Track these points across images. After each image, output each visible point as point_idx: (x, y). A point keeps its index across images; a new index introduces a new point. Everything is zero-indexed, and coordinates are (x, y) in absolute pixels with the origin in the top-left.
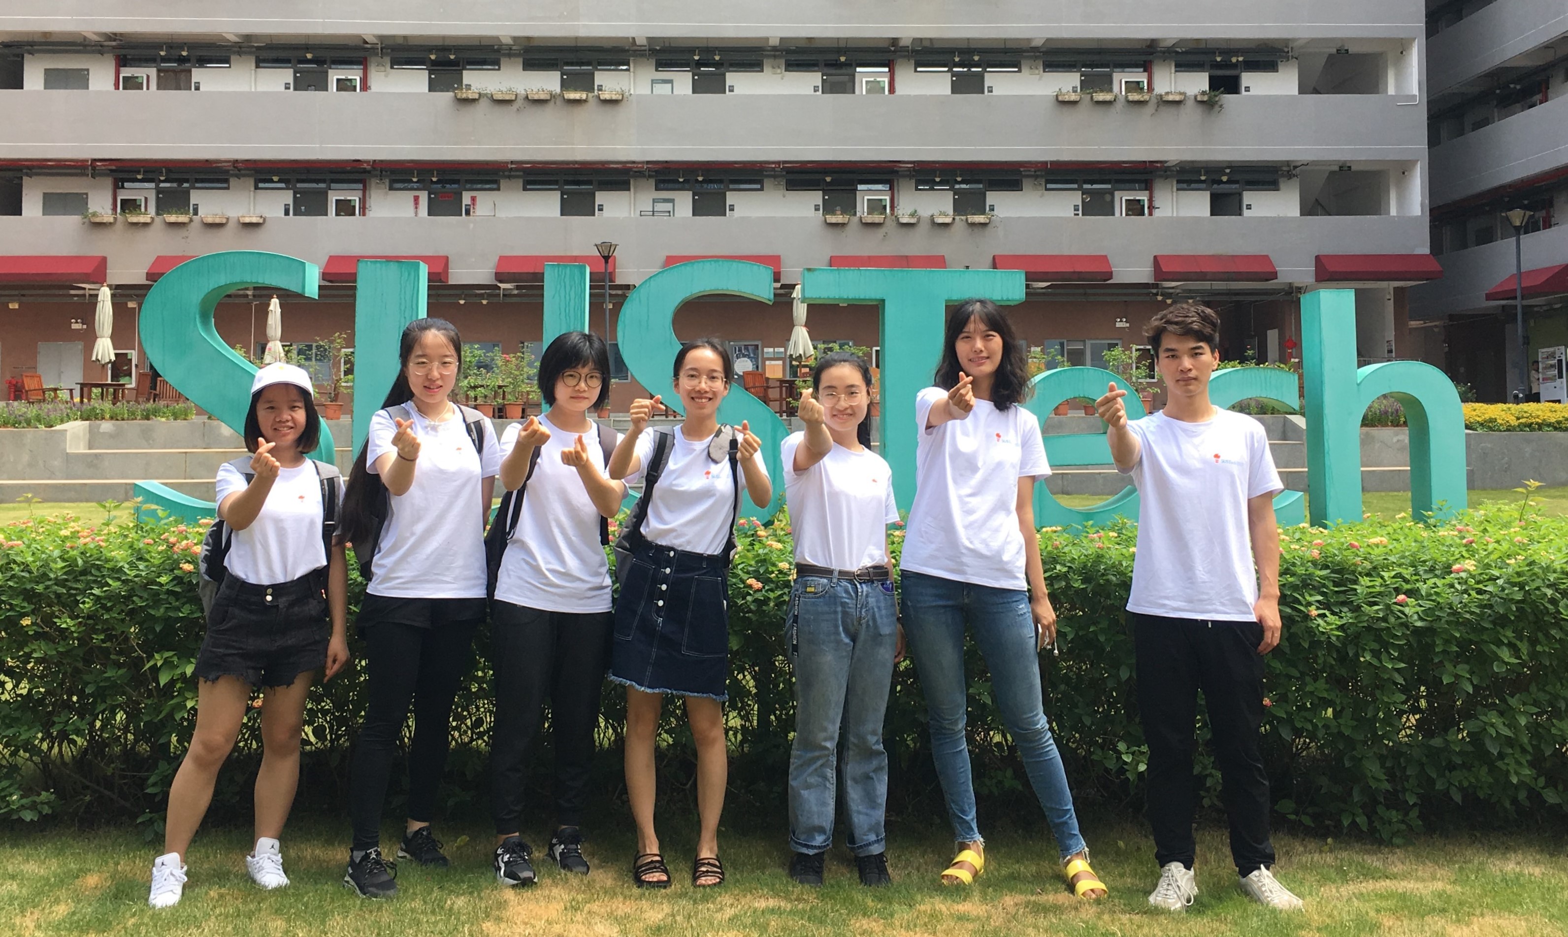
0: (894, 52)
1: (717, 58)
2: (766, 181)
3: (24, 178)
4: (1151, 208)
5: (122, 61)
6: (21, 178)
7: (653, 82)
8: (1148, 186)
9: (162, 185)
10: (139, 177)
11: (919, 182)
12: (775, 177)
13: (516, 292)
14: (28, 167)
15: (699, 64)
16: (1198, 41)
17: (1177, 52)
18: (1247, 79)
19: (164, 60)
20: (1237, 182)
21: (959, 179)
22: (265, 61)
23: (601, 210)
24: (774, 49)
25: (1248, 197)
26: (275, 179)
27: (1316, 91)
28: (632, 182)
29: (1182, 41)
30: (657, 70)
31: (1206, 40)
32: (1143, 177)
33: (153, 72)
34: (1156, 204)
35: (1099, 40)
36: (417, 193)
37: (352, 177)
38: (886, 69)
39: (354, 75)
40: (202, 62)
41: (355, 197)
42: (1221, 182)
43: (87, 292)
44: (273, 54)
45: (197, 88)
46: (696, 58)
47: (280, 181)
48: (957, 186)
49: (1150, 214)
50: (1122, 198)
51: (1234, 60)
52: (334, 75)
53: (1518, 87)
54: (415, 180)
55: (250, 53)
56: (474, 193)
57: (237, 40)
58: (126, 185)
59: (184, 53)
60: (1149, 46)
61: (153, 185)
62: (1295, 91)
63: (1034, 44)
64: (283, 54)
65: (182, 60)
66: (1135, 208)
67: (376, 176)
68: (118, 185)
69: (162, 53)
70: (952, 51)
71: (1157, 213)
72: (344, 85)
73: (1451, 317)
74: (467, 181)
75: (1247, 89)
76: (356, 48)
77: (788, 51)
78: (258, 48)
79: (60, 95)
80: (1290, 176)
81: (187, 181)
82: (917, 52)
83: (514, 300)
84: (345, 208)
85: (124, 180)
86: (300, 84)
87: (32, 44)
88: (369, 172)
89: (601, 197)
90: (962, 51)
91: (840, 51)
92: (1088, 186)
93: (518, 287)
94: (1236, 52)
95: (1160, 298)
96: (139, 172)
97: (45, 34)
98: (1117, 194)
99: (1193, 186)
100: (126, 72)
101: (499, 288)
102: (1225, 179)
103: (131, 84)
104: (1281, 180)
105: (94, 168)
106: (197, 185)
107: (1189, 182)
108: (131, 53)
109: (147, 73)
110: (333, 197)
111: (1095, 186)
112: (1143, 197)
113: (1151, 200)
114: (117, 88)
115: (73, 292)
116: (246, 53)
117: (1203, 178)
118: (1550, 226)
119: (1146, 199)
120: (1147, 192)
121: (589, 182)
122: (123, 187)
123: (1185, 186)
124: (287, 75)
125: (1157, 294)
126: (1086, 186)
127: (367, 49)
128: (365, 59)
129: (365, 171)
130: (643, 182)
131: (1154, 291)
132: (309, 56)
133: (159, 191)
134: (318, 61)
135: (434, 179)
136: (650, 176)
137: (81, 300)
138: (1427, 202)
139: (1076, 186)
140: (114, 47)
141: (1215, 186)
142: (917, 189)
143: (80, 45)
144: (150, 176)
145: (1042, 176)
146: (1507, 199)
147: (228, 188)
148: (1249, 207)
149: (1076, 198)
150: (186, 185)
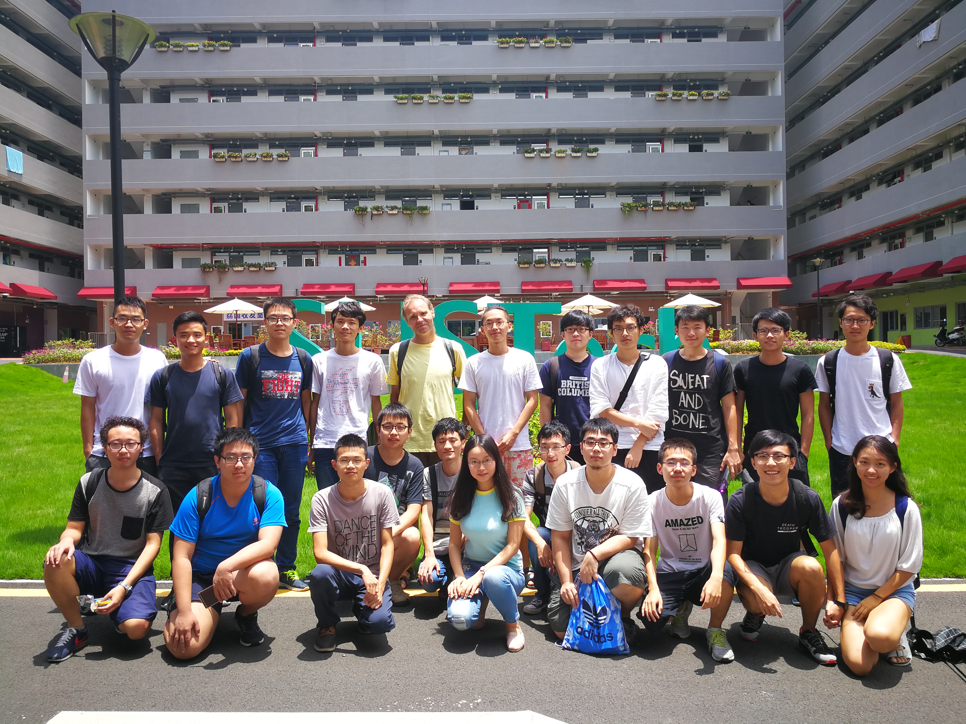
0: (549, 189)
1: (471, 193)
2: (493, 248)
3: (174, 252)
4: (664, 257)
5: (213, 200)
6: (172, 252)
7: (442, 204)
8: (663, 248)
9: (231, 254)
10: (222, 251)
11: (561, 248)
12: (497, 246)
13: (385, 299)
14: (175, 247)
15: (463, 196)
16: (685, 182)
17: (676, 188)
18: (707, 199)
19: (231, 199)
20: (702, 245)
21: (578, 246)
22: (274, 198)
23: (421, 262)
24: (496, 189)
25: (708, 252)
26: (279, 250)
27: (739, 204)
28: (434, 249)
29: (677, 183)
30: (444, 199)
31: (689, 182)
32: (661, 244)
33: (226, 204)
34: (667, 256)
35: (641, 183)
36: (340, 256)
37: (312, 249)
38: (546, 197)
39: (312, 204)
40: (247, 199)
41: (313, 258)
42: (695, 245)
43: (202, 301)
44: (276, 196)
45: (245, 212)
46: (461, 193)
47: (281, 251)
48: (577, 249)
49: (664, 260)
50: (651, 253)
51: (701, 191)
52: (304, 204)
53: (828, 201)
54: (339, 249)
55: (267, 196)
56: (365, 255)
57: (262, 190)
58: (216, 254)
59: (240, 196)
60: (663, 185)
61: (227, 254)
62: (728, 204)
63: (611, 185)
64: (280, 195)
65: (239, 199)
66: (657, 258)
67: (322, 248)
68: (213, 255)
69: (230, 196)
70: (574, 188)
71: (667, 259)
72: (308, 209)
73: (800, 304)
74: (362, 250)
75: (707, 204)
76: (313, 192)
77: (502, 190)
78: (270, 193)
79: (188, 216)
80: (726, 242)
81: (242, 252)
82: (559, 189)
83: (384, 302)
84: (309, 263)
85: (215, 252)
86: (289, 209)
87: (174, 193)
88: (319, 247)
89: (421, 257)
90: (579, 188)
91: (525, 189)
92: (637, 248)
93: (385, 297)
94: (702, 187)
95: (669, 298)
96: (222, 249)
97: (180, 190)
98: (649, 252)
99: (684, 247)
100: (215, 205)
101: (377, 297)
102: (697, 244)
103: (218, 210)
104: (722, 244)
105: (203, 247)
106: (246, 254)
107: (682, 245)
108: (216, 197)
109: (224, 205)
110: (304, 258)
111: (640, 248)
112: (661, 252)
113: (664, 254)
114: (211, 212)
115: (196, 301)
116: (265, 196)
117: (688, 244)
118: (842, 263)
119: (662, 253)
120: (663, 251)
121: (416, 250)
122: (215, 255)
123: (680, 247)
124: (283, 205)
125: (667, 296)
126: (635, 248)
127: (317, 193)
128: (317, 196)
129: (318, 246)
130: (438, 250)
131: (666, 295)
132: (293, 196)
133: (230, 257)
134: (297, 198)
135: (348, 249)
136: (442, 247)
137: (199, 304)
138: (786, 253)
139: (631, 248)
140: (210, 194)
141: (693, 247)
142: (560, 251)
143: (195, 193)
144: (226, 250)
145: (615, 244)
146: (823, 252)
147: (259, 255)
148: (708, 256)
149: (631, 253)
150: (241, 254)
